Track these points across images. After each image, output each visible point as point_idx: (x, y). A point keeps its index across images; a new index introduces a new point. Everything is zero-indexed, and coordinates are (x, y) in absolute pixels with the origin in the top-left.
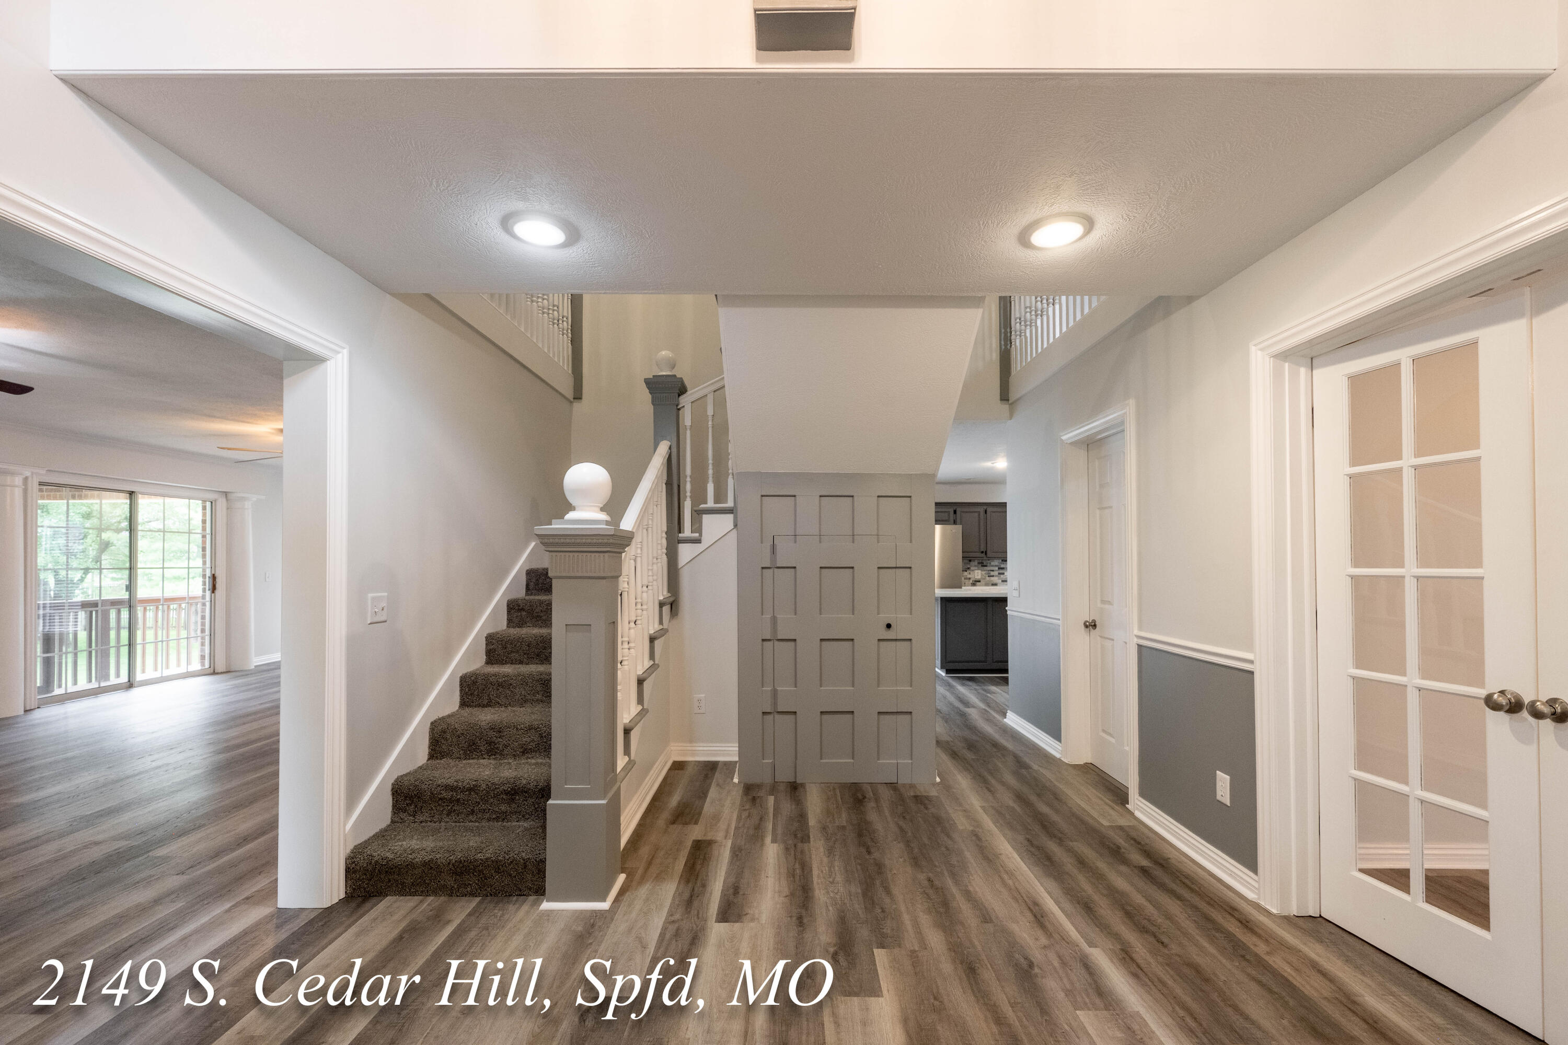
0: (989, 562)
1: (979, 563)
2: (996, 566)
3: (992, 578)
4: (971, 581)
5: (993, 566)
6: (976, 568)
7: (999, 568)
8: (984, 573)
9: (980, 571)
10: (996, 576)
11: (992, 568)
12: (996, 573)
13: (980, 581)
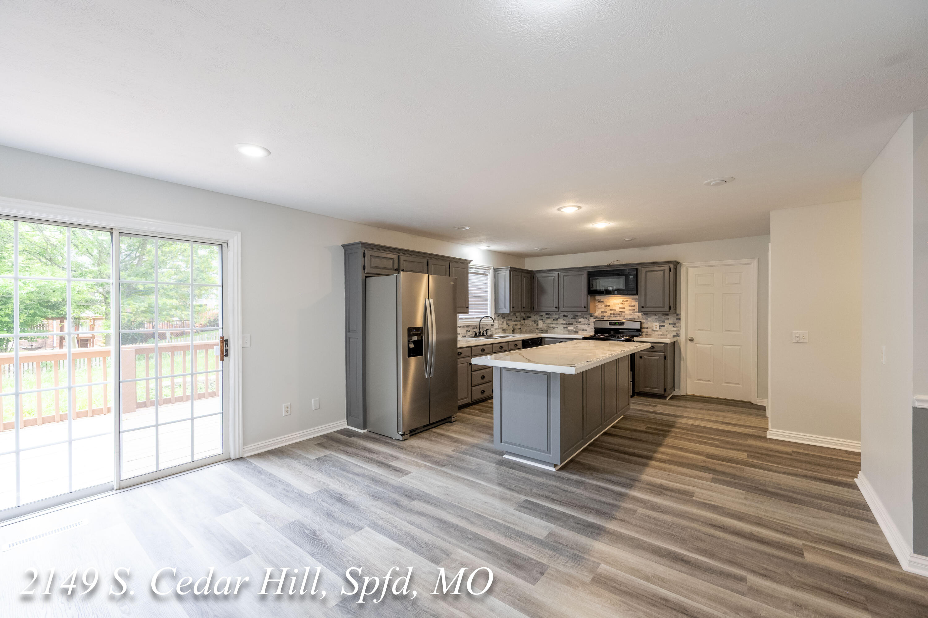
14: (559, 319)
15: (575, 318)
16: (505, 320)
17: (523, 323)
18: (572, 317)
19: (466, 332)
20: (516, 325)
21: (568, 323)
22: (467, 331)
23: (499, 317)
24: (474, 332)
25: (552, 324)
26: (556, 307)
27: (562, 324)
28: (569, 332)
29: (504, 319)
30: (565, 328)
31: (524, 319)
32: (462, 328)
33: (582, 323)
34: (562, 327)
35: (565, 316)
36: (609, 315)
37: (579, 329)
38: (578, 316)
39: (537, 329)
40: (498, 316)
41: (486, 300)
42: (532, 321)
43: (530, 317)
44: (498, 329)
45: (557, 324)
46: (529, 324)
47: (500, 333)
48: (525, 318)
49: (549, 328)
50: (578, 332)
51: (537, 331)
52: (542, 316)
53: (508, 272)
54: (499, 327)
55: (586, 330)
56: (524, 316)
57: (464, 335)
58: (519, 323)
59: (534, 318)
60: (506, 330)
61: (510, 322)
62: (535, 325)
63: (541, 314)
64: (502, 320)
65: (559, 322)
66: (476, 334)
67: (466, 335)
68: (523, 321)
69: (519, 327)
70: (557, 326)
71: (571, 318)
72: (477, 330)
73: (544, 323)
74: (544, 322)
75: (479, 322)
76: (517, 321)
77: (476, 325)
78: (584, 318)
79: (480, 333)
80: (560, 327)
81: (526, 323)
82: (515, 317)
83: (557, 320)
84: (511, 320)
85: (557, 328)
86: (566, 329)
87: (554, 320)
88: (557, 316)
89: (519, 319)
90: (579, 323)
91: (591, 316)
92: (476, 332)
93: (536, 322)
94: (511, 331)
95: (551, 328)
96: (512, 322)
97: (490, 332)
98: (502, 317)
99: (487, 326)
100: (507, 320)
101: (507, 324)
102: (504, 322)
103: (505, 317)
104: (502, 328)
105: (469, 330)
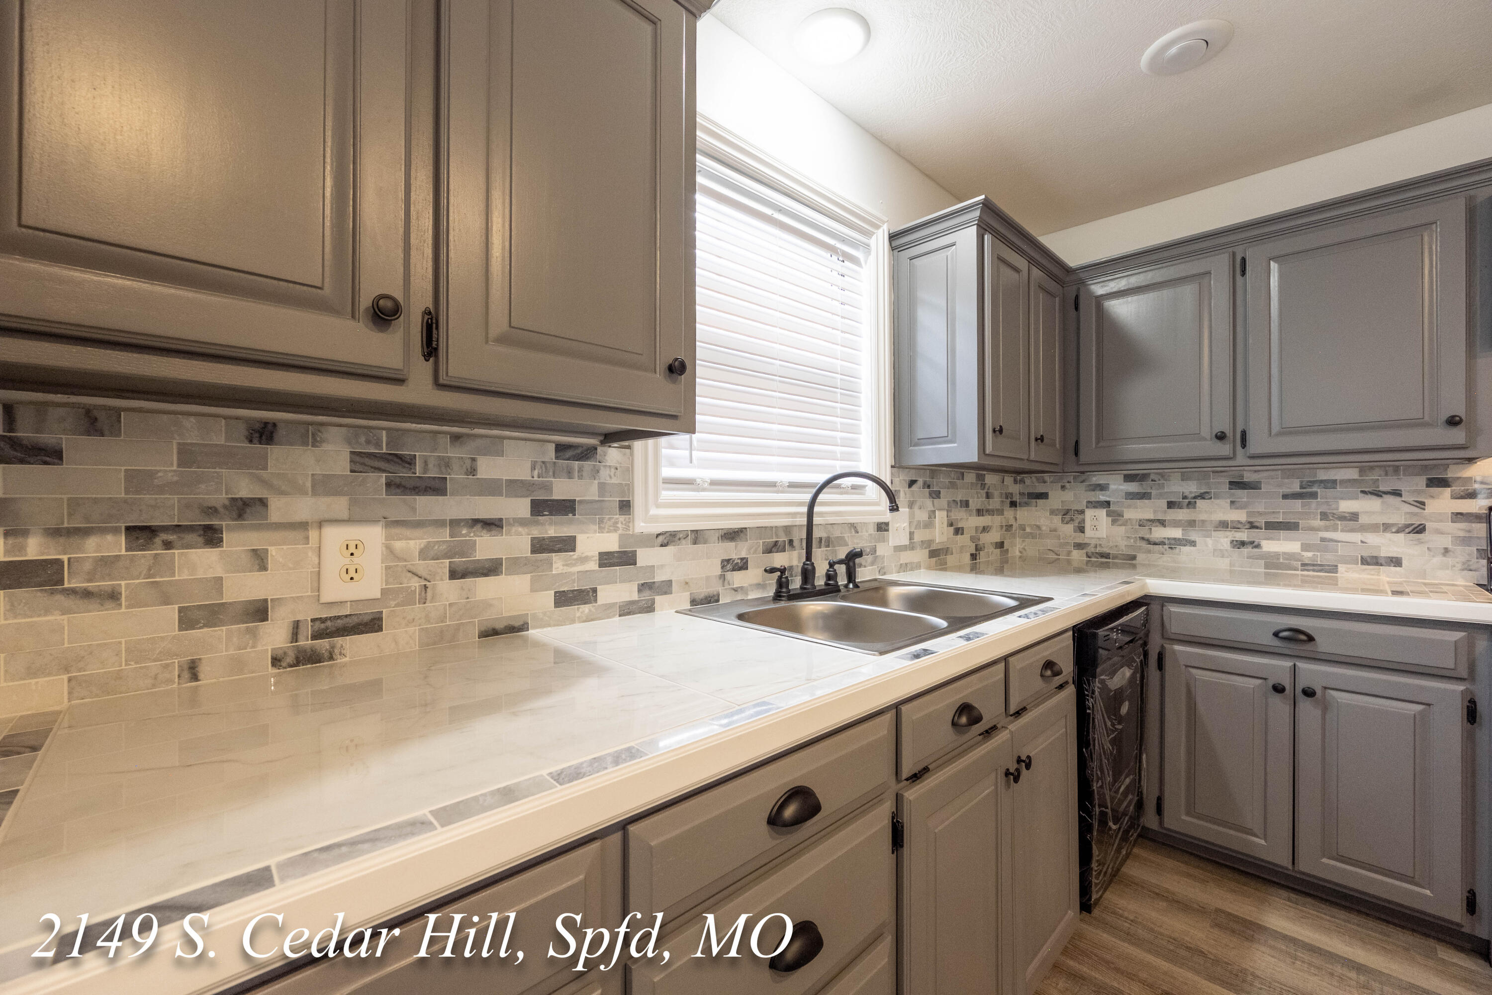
14: (1200, 503)
15: (1314, 495)
16: (943, 502)
17: (1012, 522)
18: (1287, 491)
19: (718, 571)
20: (985, 529)
21: (1261, 521)
22: (725, 563)
23: (915, 488)
24: (772, 570)
25: (1162, 523)
26: (1221, 437)
27: (1224, 525)
28: (1267, 566)
29: (936, 502)
30: (1243, 544)
31: (1013, 504)
32: (687, 546)
33: (1363, 519)
34: (1224, 539)
35: (1238, 484)
37: (1341, 550)
38: (1331, 484)
39: (1079, 546)
40: (912, 483)
41: (850, 393)
42: (1053, 512)
43: (1043, 496)
44: (911, 547)
45: (1192, 524)
46: (1038, 527)
47: (918, 566)
48: (1017, 498)
49: (1144, 544)
50: (1334, 569)
51: (1077, 556)
52: (1102, 488)
53: (973, 231)
54: (917, 538)
55: (1396, 562)
56: (1015, 489)
57: (703, 591)
58: (998, 521)
59: (1059, 498)
60: (946, 551)
61: (959, 514)
62: (1069, 529)
63: (1098, 479)
64: (928, 502)
65: (1203, 517)
66: (782, 584)
67: (715, 587)
68: (1009, 513)
69: (994, 536)
70: (1193, 536)
71: (1285, 497)
72: (792, 559)
73: (1114, 522)
74: (1116, 517)
75: (805, 509)
76: (990, 512)
77: (787, 529)
78: (1378, 494)
79: (808, 574)
80: (1209, 541)
81: (1019, 522)
82: (983, 494)
83: (1191, 505)
84: (967, 505)
85: (1193, 543)
86: (1246, 551)
87: (1171, 505)
88: (1191, 488)
89: (995, 503)
90: (1342, 518)
91: (1438, 483)
92: (783, 571)
93: (1067, 514)
94: (967, 558)
95: (1155, 544)
96: (970, 515)
97: (872, 564)
98: (929, 487)
99: (853, 530)
100: (949, 502)
101: (951, 525)
102: (937, 512)
103: (939, 492)
104: (929, 542)
105: (742, 559)
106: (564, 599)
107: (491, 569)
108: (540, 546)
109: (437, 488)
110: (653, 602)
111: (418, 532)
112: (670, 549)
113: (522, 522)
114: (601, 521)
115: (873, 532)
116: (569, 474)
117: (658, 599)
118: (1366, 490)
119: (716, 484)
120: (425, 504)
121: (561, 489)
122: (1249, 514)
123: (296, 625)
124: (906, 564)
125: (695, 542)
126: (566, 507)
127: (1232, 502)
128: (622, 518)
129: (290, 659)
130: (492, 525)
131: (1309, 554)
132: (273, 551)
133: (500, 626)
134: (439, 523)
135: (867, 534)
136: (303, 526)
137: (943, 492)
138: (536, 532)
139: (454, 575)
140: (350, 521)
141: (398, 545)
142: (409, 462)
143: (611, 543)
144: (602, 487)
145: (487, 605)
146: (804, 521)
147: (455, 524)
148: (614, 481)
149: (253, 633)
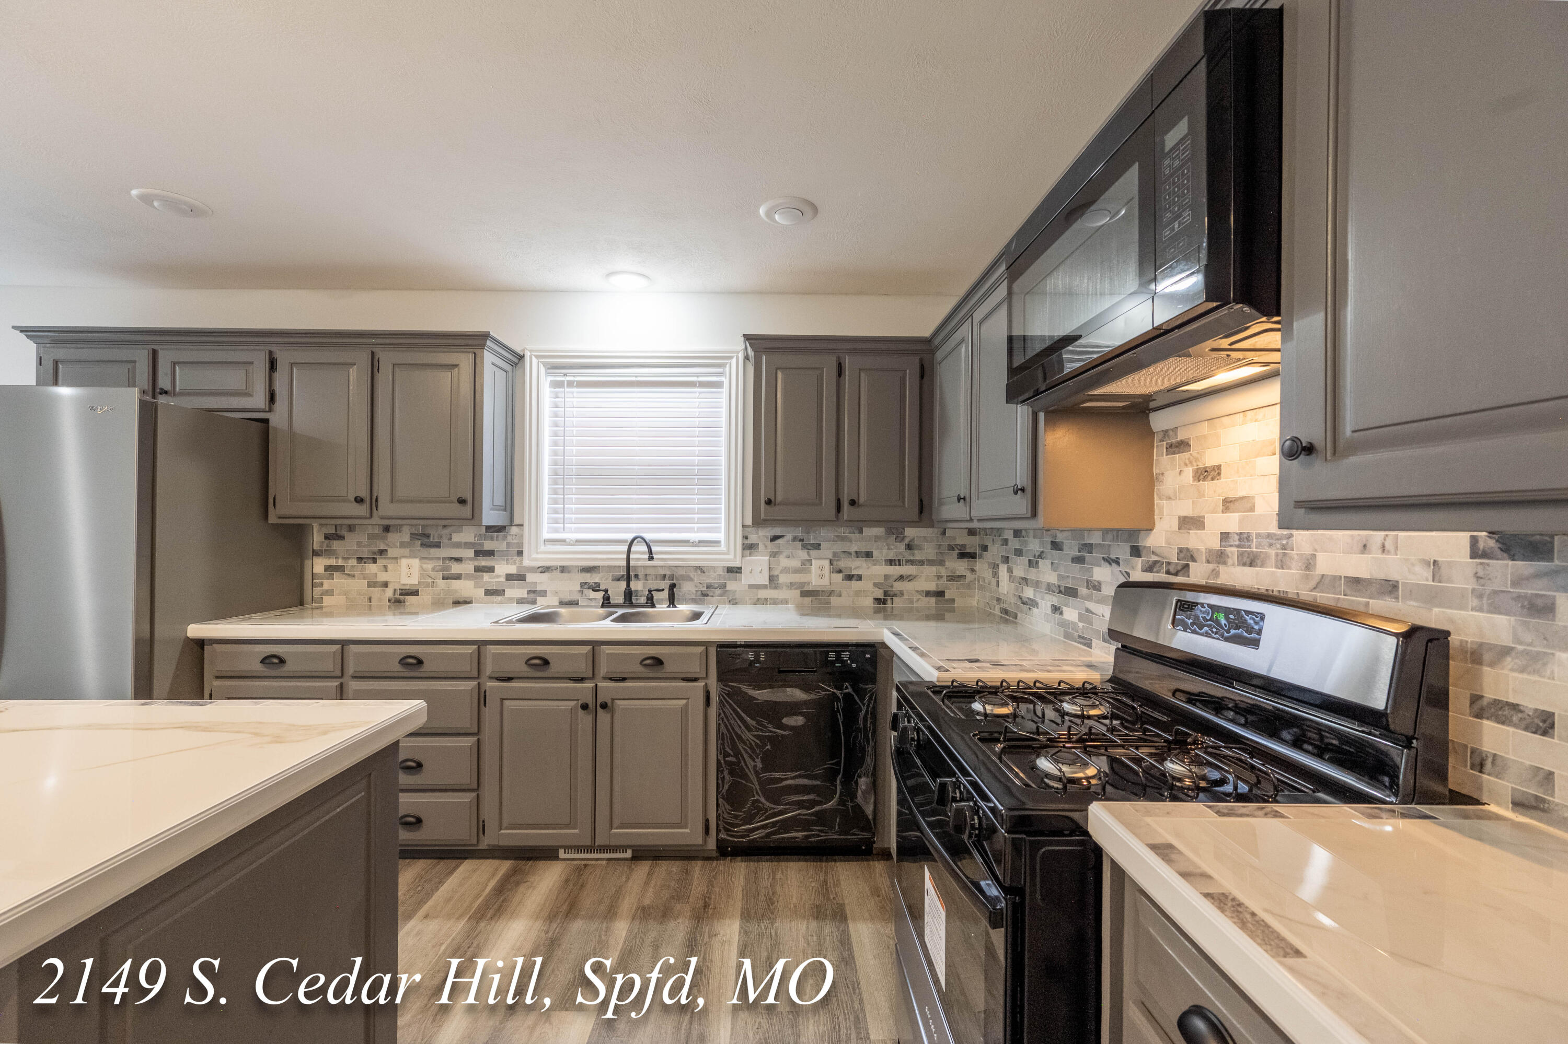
0: (444, 532)
1: (413, 536)
2: (467, 545)
3: (455, 584)
4: (389, 593)
5: (458, 545)
6: (406, 551)
7: (478, 553)
8: (429, 566)
9: (416, 562)
10: (468, 577)
11: (456, 553)
12: (468, 567)
13: (415, 593)
14: (1040, 562)
16: (824, 552)
17: (962, 572)
19: (578, 588)
20: (901, 578)
22: (583, 585)
23: (779, 541)
25: (1027, 582)
28: (1064, 635)
29: (814, 553)
31: (966, 555)
32: (557, 574)
36: (1215, 544)
39: (998, 600)
40: (776, 538)
42: (989, 565)
43: (986, 549)
44: (772, 586)
45: (1038, 584)
46: (984, 579)
47: (784, 602)
48: (971, 550)
50: (1091, 644)
51: (997, 610)
54: (783, 579)
56: (969, 542)
57: (568, 598)
58: (931, 570)
59: (993, 550)
60: (831, 593)
61: (854, 563)
62: (994, 582)
63: (1006, 534)
64: (803, 554)
65: (1041, 577)
66: (606, 598)
67: (576, 597)
68: (961, 567)
69: (923, 584)
73: (1010, 578)
74: (1011, 573)
76: (912, 562)
79: (629, 594)
80: (1043, 603)
81: (976, 572)
82: (902, 546)
83: (1037, 564)
84: (868, 555)
86: (1057, 616)
87: (1029, 563)
88: (1037, 547)
89: (926, 554)
91: (1136, 551)
94: (869, 602)
95: (1024, 604)
96: (875, 565)
97: (721, 595)
98: (802, 540)
99: (699, 571)
100: (835, 554)
101: (840, 571)
102: (813, 561)
103: (820, 545)
104: (802, 585)
105: (595, 583)
106: (488, 593)
107: (458, 577)
108: (478, 569)
109: (438, 545)
110: (536, 600)
111: (431, 562)
112: (546, 575)
113: (470, 559)
114: (507, 560)
115: (721, 573)
116: (492, 539)
117: (539, 599)
118: (1105, 556)
119: (579, 542)
120: (434, 552)
121: (488, 545)
122: (1060, 577)
123: (395, 590)
124: (766, 599)
125: (562, 572)
126: (490, 553)
127: (1052, 563)
128: (518, 559)
129: (393, 601)
130: (458, 560)
131: (1081, 625)
132: (389, 566)
133: (461, 600)
134: (439, 559)
135: (715, 574)
136: (396, 558)
137: (824, 545)
138: (477, 563)
139: (443, 578)
140: (410, 557)
141: (425, 566)
142: (428, 536)
143: (512, 569)
144: (508, 544)
145: (456, 591)
146: (624, 563)
147: (444, 559)
148: (515, 541)
149: (384, 591)
